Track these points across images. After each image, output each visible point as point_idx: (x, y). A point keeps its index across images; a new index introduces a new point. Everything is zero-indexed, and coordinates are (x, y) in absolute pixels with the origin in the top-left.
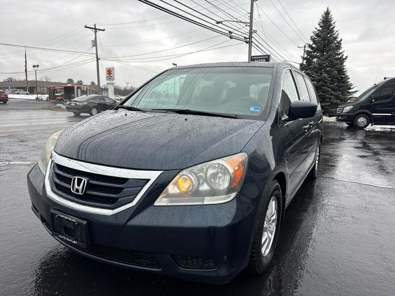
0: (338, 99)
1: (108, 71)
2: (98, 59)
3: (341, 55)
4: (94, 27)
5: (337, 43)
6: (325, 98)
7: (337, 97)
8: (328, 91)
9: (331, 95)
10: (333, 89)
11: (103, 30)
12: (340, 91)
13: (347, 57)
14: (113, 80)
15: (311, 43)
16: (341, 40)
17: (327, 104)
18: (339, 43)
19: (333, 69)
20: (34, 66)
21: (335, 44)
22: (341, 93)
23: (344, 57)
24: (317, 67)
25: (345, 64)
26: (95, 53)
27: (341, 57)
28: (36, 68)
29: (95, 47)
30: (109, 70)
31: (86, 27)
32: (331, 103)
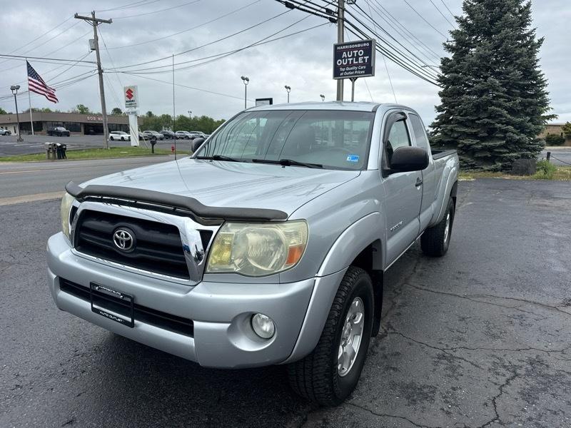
0: (522, 132)
1: (127, 92)
2: (101, 72)
3: (528, 39)
4: (91, 16)
5: (521, 12)
6: (495, 130)
7: (521, 128)
8: (501, 116)
9: (508, 124)
10: (512, 111)
11: (109, 22)
12: (527, 114)
13: (541, 41)
14: (135, 107)
15: (465, 16)
16: (529, 5)
17: (498, 143)
18: (525, 11)
19: (510, 68)
20: (13, 89)
21: (515, 14)
22: (528, 118)
23: (536, 41)
24: (475, 65)
25: (538, 56)
26: (96, 61)
27: (529, 42)
28: (15, 91)
29: (95, 51)
30: (129, 90)
31: (77, 17)
32: (507, 142)
